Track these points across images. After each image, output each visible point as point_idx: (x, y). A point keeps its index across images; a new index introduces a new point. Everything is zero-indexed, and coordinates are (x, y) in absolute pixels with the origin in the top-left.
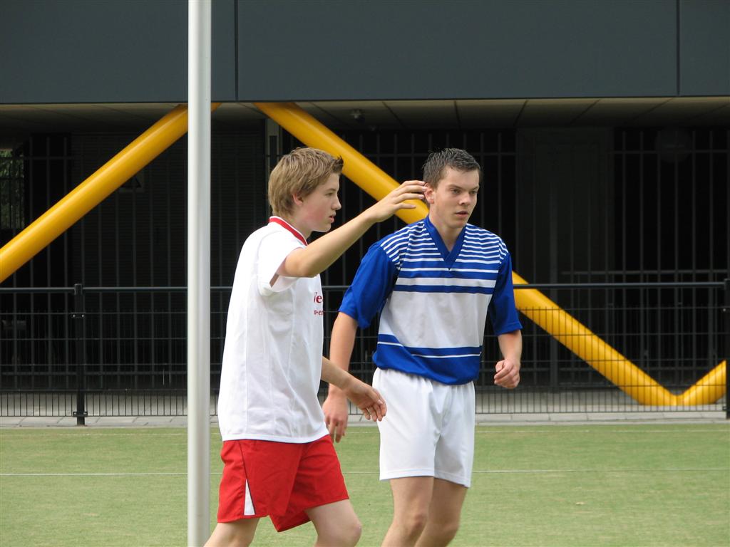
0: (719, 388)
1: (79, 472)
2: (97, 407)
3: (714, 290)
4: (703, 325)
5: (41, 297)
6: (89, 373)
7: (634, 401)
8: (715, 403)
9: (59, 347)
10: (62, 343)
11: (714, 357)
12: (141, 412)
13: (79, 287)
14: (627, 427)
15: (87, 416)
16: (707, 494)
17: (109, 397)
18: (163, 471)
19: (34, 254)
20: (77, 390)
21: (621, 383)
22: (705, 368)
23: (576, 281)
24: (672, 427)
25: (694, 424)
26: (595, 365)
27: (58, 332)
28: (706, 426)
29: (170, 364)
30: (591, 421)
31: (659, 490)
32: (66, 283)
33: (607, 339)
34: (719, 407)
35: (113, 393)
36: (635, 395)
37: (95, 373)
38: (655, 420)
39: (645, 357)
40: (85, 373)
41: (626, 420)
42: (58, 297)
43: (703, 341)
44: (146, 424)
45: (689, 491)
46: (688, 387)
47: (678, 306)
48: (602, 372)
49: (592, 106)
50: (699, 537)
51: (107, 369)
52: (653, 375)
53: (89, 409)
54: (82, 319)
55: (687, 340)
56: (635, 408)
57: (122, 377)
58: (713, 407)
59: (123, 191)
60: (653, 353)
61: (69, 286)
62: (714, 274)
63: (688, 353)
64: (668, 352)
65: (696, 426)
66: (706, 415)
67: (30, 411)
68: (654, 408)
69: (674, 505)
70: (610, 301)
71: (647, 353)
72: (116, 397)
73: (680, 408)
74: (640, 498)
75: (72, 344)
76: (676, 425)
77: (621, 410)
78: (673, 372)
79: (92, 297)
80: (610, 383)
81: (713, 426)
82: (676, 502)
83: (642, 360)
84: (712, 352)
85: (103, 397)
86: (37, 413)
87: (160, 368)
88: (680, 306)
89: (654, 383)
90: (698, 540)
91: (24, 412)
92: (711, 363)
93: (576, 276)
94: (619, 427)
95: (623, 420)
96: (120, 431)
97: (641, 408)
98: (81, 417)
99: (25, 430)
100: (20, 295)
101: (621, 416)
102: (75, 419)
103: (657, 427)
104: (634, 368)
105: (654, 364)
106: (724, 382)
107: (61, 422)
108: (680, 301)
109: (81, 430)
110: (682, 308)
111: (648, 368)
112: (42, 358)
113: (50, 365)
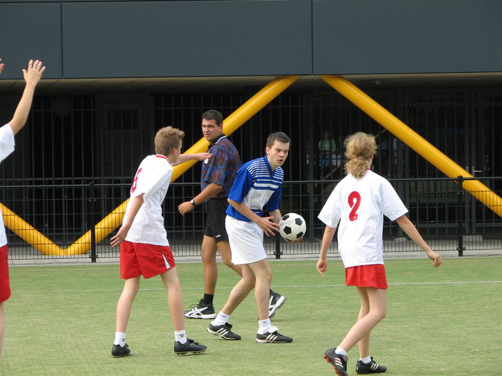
0: (87, 245)
3: (85, 189)
4: (79, 209)
7: (39, 253)
8: (86, 253)
11: (85, 227)
14: (35, 268)
16: (78, 305)
21: (32, 243)
22: (80, 233)
23: (6, 185)
24: (60, 267)
25: (73, 265)
26: (17, 232)
28: (79, 267)
30: (15, 264)
31: (51, 303)
33: (24, 218)
34: (88, 256)
36: (39, 248)
38: (51, 263)
39: (46, 228)
41: (35, 264)
43: (79, 218)
45: (68, 304)
46: (70, 245)
47: (64, 198)
48: (20, 236)
49: (13, 84)
50: (72, 331)
52: (50, 238)
55: (70, 218)
56: (40, 257)
58: (84, 256)
60: (50, 226)
62: (85, 180)
63: (70, 225)
64: (59, 224)
65: (74, 267)
66: (80, 260)
68: (50, 257)
69: (59, 312)
70: (26, 196)
71: (47, 225)
73: (65, 257)
74: (39, 308)
76: (63, 266)
77: (31, 258)
78: (62, 236)
80: (26, 242)
81: (84, 266)
82: (60, 310)
83: (44, 229)
84: (84, 224)
88: (65, 198)
89: (50, 242)
90: (72, 332)
92: (83, 230)
93: (6, 182)
94: (30, 268)
95: (33, 264)
97: (43, 257)
101: (32, 261)
103: (52, 267)
104: (39, 233)
105: (50, 231)
106: (90, 242)
108: (65, 195)
110: (67, 199)
111: (48, 234)
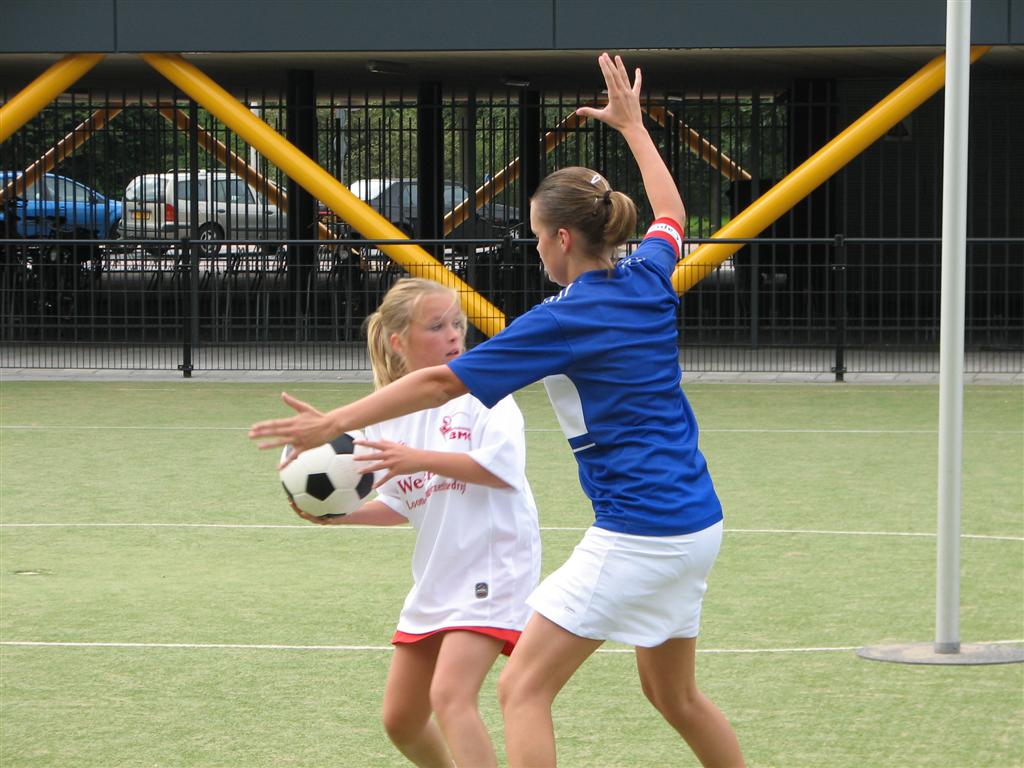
1: (835, 429)
2: (856, 362)
5: (801, 249)
6: (850, 328)
9: (818, 301)
10: (822, 297)
12: (903, 369)
13: (839, 239)
15: (845, 372)
17: (869, 353)
18: (921, 429)
19: (794, 204)
20: (836, 345)
27: (818, 284)
29: (917, 319)
32: (827, 233)
35: (873, 349)
37: (856, 328)
40: (846, 327)
42: (818, 249)
44: (907, 381)
51: (869, 323)
53: (848, 365)
54: (842, 271)
57: (884, 332)
59: (888, 139)
61: (830, 237)
67: (787, 367)
72: (877, 353)
75: (833, 297)
79: (854, 249)
85: (863, 352)
86: (794, 369)
87: (922, 323)
91: (780, 367)
96: (879, 387)
98: (839, 373)
99: (781, 386)
100: (780, 246)
102: (833, 376)
107: (819, 378)
109: (840, 386)
112: (800, 310)
113: (809, 319)
